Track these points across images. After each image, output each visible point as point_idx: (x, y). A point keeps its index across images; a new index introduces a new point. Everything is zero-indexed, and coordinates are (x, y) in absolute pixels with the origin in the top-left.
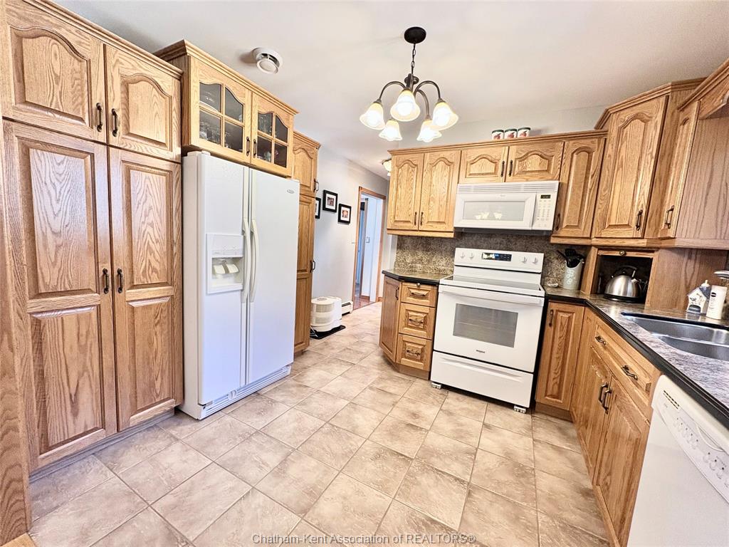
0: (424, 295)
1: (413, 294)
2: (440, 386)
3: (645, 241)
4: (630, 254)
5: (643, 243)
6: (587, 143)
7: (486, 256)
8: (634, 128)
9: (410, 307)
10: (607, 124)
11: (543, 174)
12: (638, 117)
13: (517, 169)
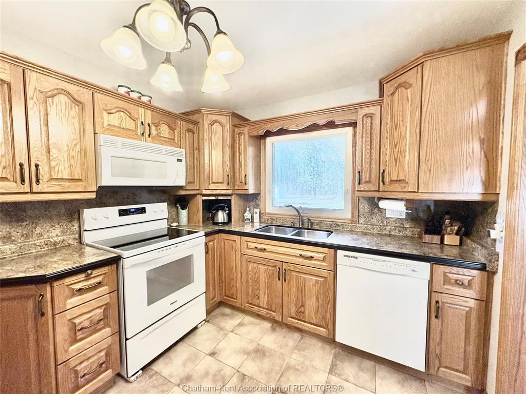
0: (100, 283)
1: (80, 290)
2: (141, 372)
3: (231, 191)
4: (220, 198)
5: (229, 192)
6: (191, 126)
7: (122, 213)
8: (217, 127)
9: (77, 312)
10: (195, 117)
11: (171, 141)
12: (216, 122)
13: (154, 132)
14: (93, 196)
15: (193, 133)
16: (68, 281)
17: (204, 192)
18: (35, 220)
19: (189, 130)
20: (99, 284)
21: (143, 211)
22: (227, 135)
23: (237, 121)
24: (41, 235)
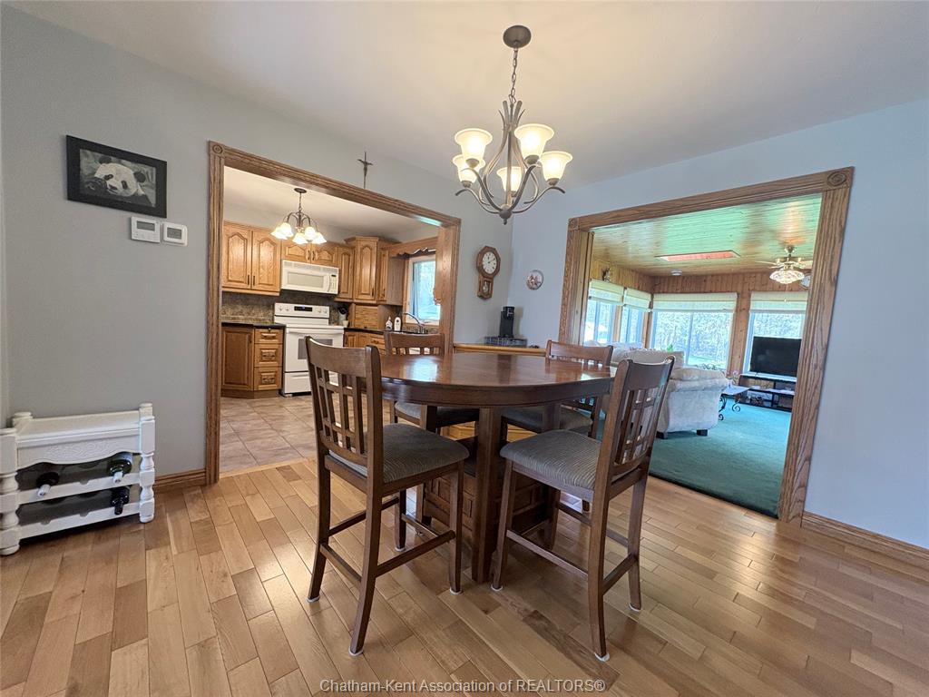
1: (266, 337)
2: (291, 395)
3: (375, 301)
6: (347, 250)
7: (296, 309)
8: (367, 250)
9: (263, 346)
10: (353, 243)
11: (330, 263)
12: (367, 246)
13: (317, 257)
14: (278, 294)
15: (349, 256)
16: (261, 330)
17: (355, 301)
18: (253, 305)
19: (345, 254)
20: (274, 338)
21: (310, 310)
22: (374, 257)
23: (384, 245)
24: (254, 314)
